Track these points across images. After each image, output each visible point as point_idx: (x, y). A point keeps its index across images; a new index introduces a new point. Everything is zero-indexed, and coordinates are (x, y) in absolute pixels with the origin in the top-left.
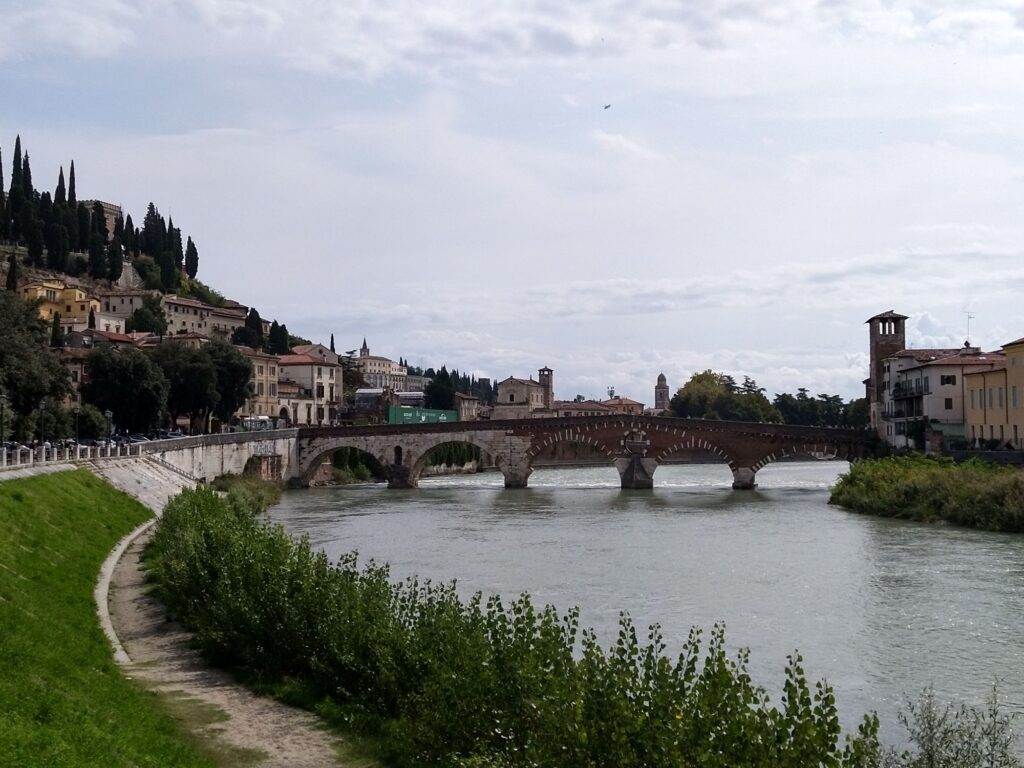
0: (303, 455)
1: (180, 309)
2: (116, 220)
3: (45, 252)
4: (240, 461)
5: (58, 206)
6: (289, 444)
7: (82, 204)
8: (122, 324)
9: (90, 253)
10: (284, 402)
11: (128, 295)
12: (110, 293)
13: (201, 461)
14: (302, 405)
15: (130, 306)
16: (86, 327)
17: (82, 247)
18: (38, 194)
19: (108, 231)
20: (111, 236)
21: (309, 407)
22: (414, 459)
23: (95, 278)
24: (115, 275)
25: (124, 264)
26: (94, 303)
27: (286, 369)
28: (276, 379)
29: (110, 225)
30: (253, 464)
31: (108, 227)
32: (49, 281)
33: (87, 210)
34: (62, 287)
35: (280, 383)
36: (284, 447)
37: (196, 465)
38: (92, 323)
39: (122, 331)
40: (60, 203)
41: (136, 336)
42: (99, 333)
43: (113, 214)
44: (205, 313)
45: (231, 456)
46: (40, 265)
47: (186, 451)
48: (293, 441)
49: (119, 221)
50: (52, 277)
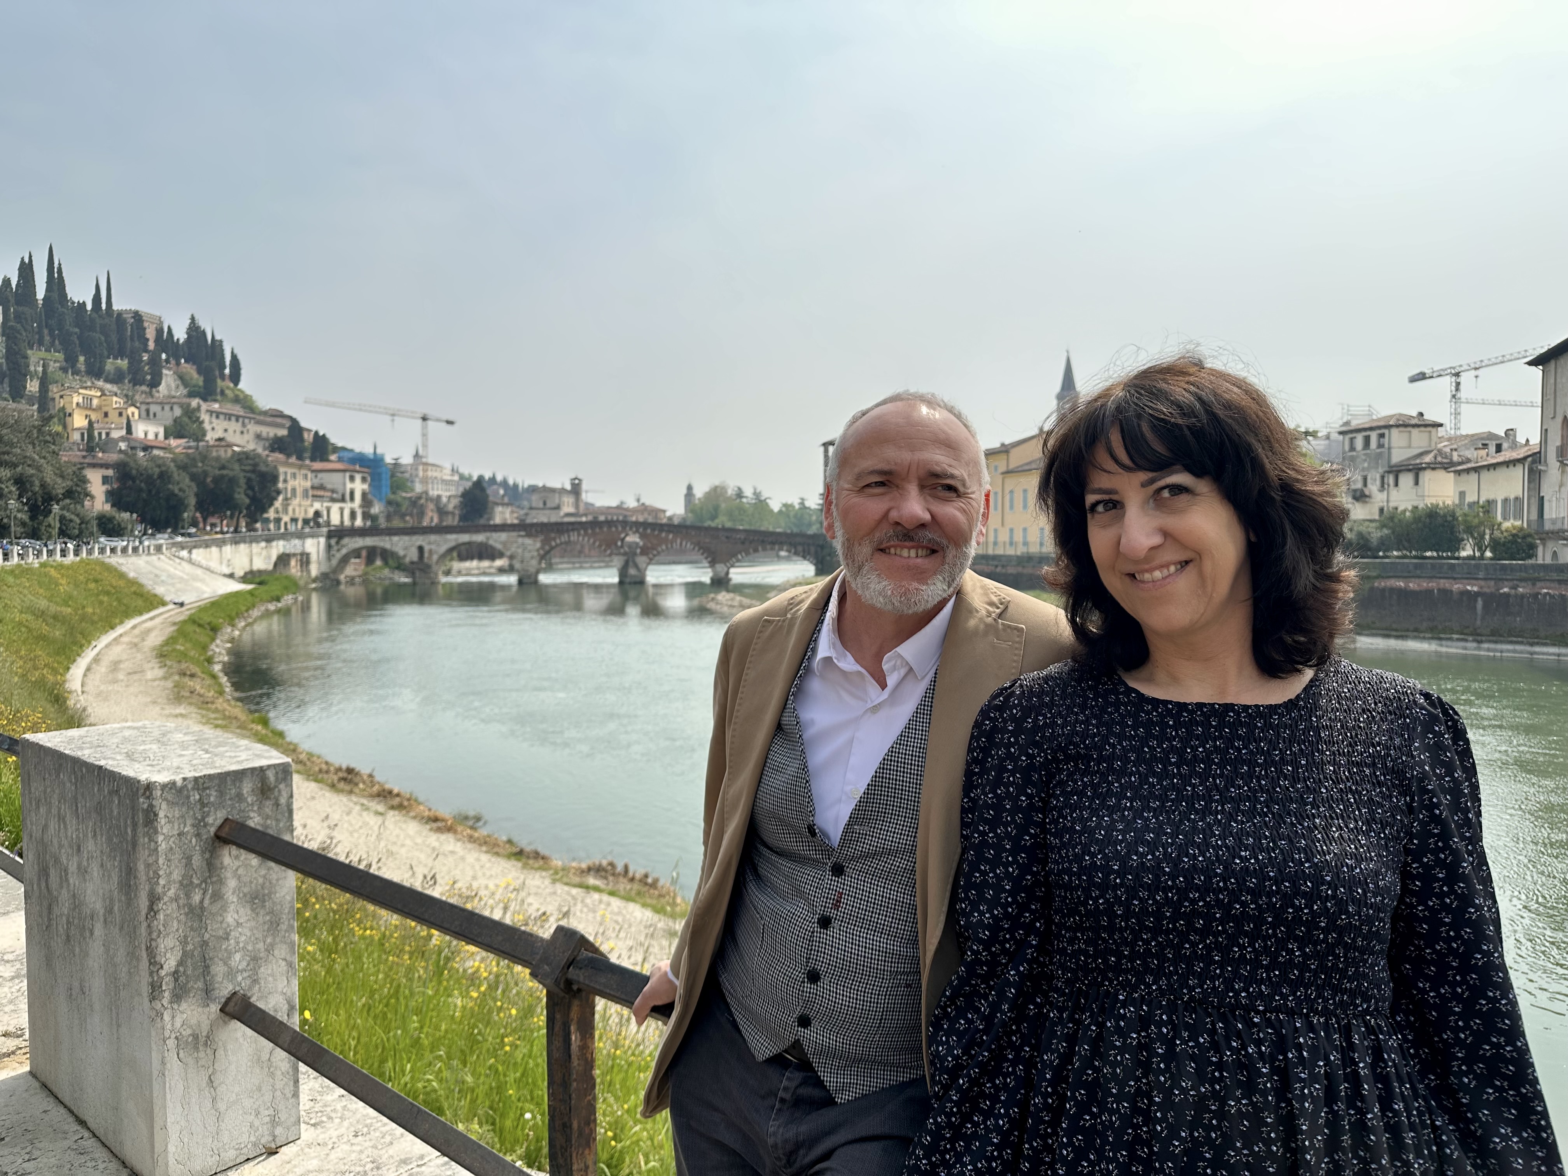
0: (332, 552)
1: (222, 417)
2: (157, 330)
3: (82, 359)
4: (269, 557)
5: (95, 315)
6: (319, 543)
7: (120, 314)
8: (161, 431)
9: (129, 363)
10: (317, 506)
11: (168, 402)
12: (150, 400)
13: (229, 557)
14: (335, 507)
15: (170, 414)
16: (123, 432)
17: (121, 354)
18: (73, 303)
19: (148, 340)
20: (151, 345)
21: (342, 510)
22: (435, 557)
23: (135, 385)
24: (155, 383)
25: (165, 371)
26: (131, 409)
27: (320, 475)
28: (308, 484)
29: (151, 334)
30: (283, 560)
31: (148, 336)
32: (86, 388)
33: (125, 320)
34: (99, 394)
35: (313, 488)
36: (315, 546)
37: (225, 562)
38: (129, 430)
39: (161, 436)
40: (97, 313)
41: (173, 442)
42: (135, 440)
43: (153, 323)
44: (247, 421)
45: (261, 554)
46: (76, 372)
47: (214, 549)
48: (322, 540)
49: (159, 331)
50: (89, 384)
